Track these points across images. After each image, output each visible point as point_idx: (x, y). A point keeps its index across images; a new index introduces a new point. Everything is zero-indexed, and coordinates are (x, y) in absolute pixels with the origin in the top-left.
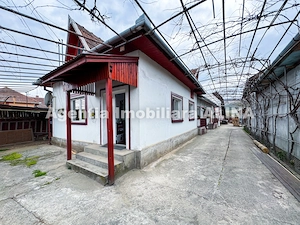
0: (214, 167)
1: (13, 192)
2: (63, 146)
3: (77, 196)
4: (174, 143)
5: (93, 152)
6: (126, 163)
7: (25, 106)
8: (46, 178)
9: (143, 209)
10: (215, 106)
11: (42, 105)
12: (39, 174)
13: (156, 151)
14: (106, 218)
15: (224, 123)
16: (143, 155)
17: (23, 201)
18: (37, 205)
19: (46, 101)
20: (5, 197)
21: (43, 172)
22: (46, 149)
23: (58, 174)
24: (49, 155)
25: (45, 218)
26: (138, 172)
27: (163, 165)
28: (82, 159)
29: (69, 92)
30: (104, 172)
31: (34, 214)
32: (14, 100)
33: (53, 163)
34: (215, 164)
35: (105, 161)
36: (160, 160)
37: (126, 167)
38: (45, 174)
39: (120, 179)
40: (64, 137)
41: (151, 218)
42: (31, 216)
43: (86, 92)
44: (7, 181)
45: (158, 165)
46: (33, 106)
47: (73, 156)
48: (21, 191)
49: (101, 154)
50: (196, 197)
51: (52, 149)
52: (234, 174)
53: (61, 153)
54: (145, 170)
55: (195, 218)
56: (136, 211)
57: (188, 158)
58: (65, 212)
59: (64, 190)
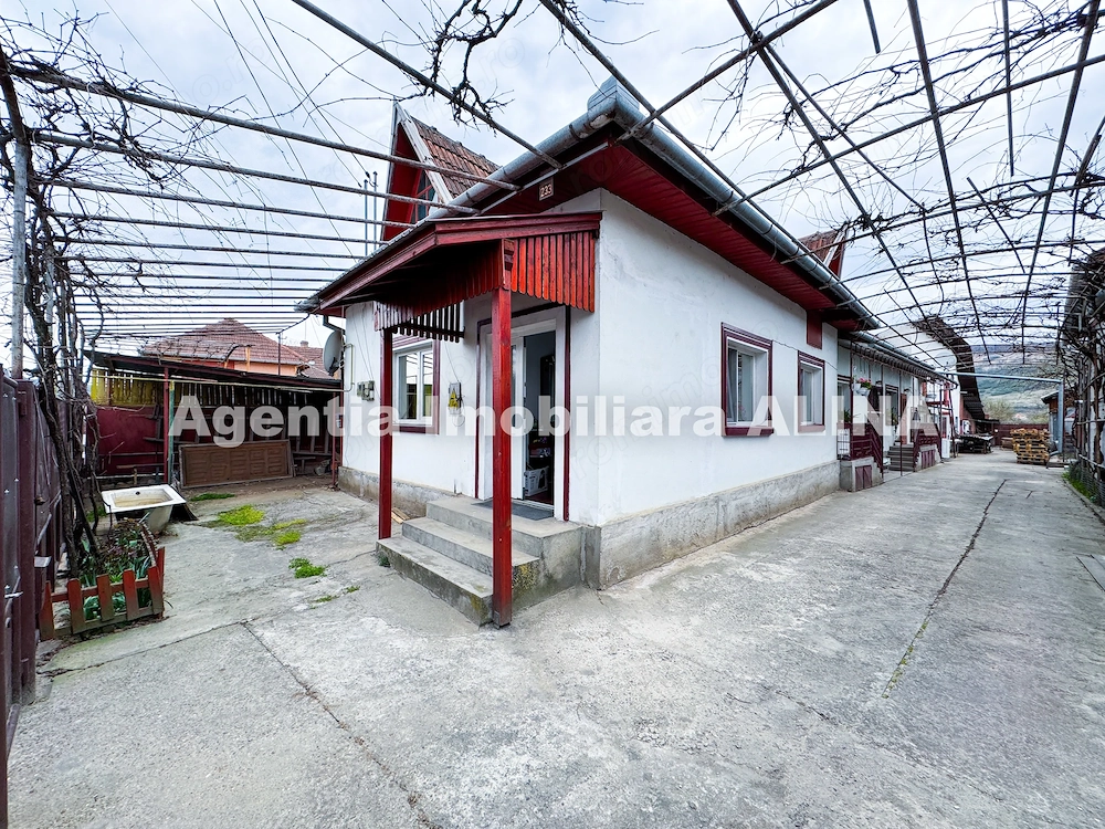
0: (890, 616)
1: (245, 609)
2: (367, 495)
3: (402, 644)
4: (733, 513)
5: (453, 520)
6: (552, 564)
7: (274, 371)
8: (324, 584)
9: (595, 712)
10: (924, 373)
11: (317, 371)
12: (305, 571)
13: (656, 534)
14: (479, 717)
15: (968, 446)
16: (610, 545)
17: (268, 635)
18: (300, 650)
19: (326, 360)
20: (228, 620)
21: (316, 564)
22: (322, 501)
23: (355, 577)
24: (332, 521)
25: (319, 687)
26: (589, 597)
27: (683, 585)
28: (420, 537)
29: (388, 333)
30: (481, 585)
31: (294, 673)
32: (248, 355)
33: (340, 543)
34: (895, 605)
35: (487, 549)
36: (673, 566)
37: (549, 577)
38: (319, 572)
39: (531, 612)
40: (374, 468)
41: (617, 743)
42: (285, 676)
43: (438, 332)
44: (232, 580)
45: (665, 584)
46: (292, 373)
47: (395, 529)
48: (264, 609)
49: (475, 526)
50: (791, 706)
51: (340, 502)
52: (975, 654)
53: (363, 515)
54: (614, 593)
55: (776, 772)
56: (572, 716)
57: (783, 573)
58: (368, 682)
59: (368, 621)
